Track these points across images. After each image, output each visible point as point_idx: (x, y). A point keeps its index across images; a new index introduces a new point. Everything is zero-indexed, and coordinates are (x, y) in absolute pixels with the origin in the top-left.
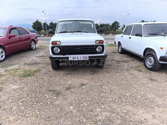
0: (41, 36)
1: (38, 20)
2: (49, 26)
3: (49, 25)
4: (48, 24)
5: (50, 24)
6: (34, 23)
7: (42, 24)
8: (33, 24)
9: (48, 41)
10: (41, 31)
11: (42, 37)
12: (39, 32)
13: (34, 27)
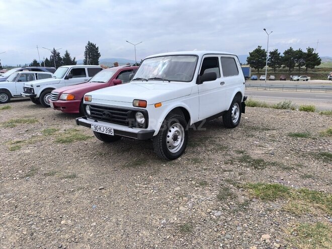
0: (261, 78)
1: (261, 47)
2: (281, 56)
3: (283, 55)
4: (280, 53)
5: (286, 53)
6: (250, 54)
7: (268, 54)
8: (249, 56)
9: (265, 89)
10: (262, 68)
11: (261, 80)
12: (258, 71)
13: (250, 61)
